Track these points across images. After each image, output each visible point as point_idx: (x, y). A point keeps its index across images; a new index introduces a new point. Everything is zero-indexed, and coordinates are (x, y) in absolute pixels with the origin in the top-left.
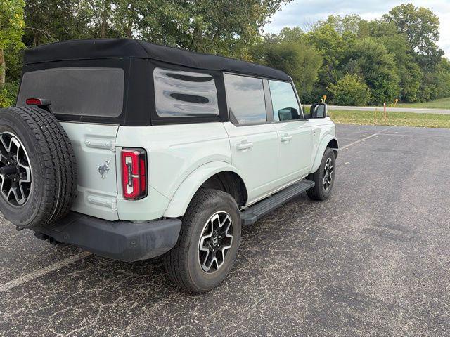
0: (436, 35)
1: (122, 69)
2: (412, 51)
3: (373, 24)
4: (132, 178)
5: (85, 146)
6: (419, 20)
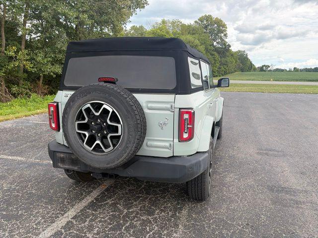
0: (225, 35)
1: (173, 58)
2: (213, 44)
3: (189, 26)
4: (188, 128)
5: (146, 109)
6: (216, 25)
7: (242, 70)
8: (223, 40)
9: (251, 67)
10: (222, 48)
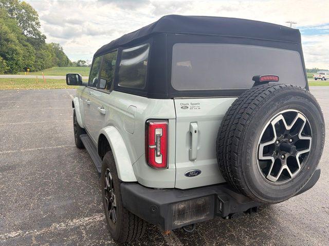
0: (38, 24)
2: (23, 33)
6: (23, 10)
7: (59, 65)
8: (36, 30)
9: (68, 62)
10: (36, 39)
